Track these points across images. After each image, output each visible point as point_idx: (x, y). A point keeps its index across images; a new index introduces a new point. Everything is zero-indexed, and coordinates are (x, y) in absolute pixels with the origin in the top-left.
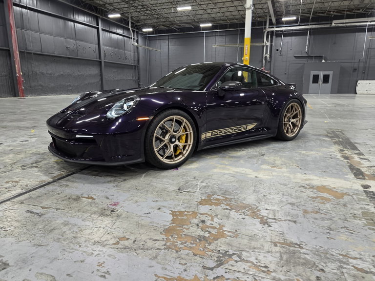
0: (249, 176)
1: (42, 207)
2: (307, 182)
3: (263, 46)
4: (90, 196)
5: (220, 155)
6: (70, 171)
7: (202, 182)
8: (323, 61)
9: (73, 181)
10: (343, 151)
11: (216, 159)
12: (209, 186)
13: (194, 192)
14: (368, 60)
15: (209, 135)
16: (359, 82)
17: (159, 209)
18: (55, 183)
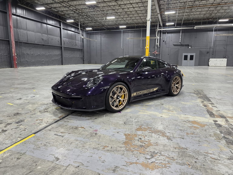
0: (158, 116)
1: (61, 132)
2: (187, 119)
3: (156, 39)
4: (82, 127)
5: (141, 104)
6: (66, 114)
7: (135, 119)
8: (190, 47)
9: (70, 119)
10: (204, 102)
11: (139, 107)
12: (139, 121)
13: (133, 125)
14: (215, 47)
15: (135, 94)
16: (210, 59)
17: (118, 133)
18: (61, 120)
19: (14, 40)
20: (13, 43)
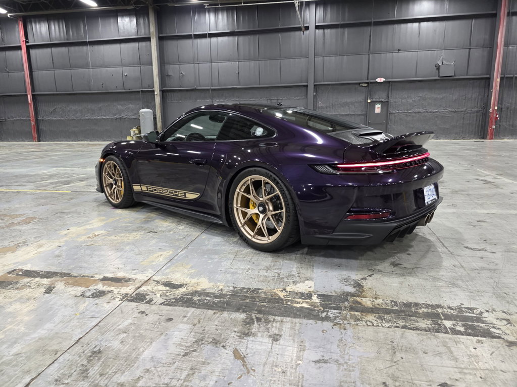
19: (499, 76)
20: (496, 82)
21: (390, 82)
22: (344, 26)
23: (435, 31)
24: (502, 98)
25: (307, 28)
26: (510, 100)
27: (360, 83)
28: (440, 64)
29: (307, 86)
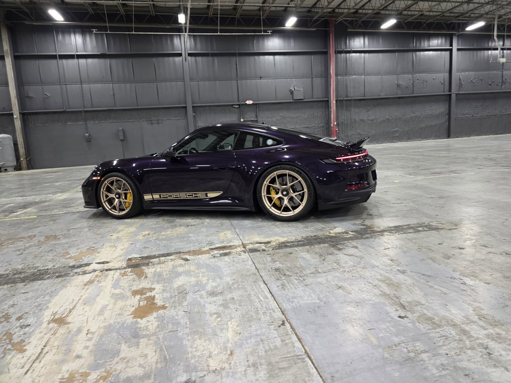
19: (335, 99)
20: (333, 103)
21: (256, 104)
22: (213, 55)
23: (286, 63)
24: (338, 116)
25: (180, 55)
26: (343, 117)
27: (232, 105)
28: (293, 90)
29: (186, 107)
